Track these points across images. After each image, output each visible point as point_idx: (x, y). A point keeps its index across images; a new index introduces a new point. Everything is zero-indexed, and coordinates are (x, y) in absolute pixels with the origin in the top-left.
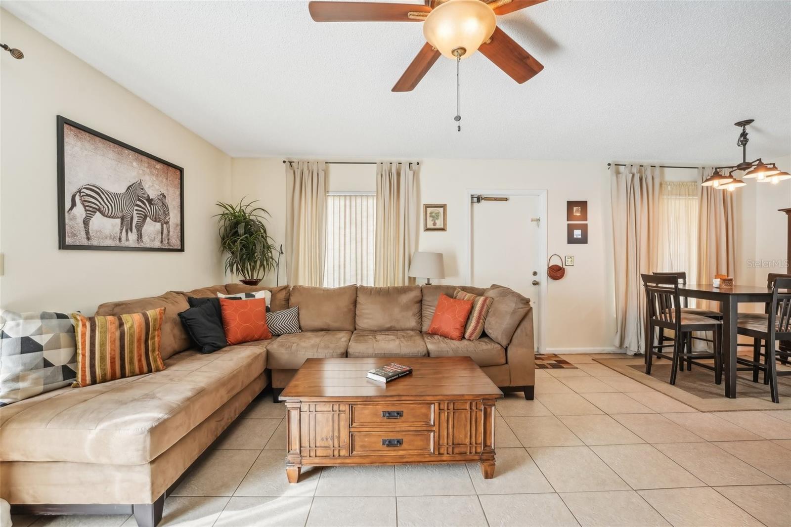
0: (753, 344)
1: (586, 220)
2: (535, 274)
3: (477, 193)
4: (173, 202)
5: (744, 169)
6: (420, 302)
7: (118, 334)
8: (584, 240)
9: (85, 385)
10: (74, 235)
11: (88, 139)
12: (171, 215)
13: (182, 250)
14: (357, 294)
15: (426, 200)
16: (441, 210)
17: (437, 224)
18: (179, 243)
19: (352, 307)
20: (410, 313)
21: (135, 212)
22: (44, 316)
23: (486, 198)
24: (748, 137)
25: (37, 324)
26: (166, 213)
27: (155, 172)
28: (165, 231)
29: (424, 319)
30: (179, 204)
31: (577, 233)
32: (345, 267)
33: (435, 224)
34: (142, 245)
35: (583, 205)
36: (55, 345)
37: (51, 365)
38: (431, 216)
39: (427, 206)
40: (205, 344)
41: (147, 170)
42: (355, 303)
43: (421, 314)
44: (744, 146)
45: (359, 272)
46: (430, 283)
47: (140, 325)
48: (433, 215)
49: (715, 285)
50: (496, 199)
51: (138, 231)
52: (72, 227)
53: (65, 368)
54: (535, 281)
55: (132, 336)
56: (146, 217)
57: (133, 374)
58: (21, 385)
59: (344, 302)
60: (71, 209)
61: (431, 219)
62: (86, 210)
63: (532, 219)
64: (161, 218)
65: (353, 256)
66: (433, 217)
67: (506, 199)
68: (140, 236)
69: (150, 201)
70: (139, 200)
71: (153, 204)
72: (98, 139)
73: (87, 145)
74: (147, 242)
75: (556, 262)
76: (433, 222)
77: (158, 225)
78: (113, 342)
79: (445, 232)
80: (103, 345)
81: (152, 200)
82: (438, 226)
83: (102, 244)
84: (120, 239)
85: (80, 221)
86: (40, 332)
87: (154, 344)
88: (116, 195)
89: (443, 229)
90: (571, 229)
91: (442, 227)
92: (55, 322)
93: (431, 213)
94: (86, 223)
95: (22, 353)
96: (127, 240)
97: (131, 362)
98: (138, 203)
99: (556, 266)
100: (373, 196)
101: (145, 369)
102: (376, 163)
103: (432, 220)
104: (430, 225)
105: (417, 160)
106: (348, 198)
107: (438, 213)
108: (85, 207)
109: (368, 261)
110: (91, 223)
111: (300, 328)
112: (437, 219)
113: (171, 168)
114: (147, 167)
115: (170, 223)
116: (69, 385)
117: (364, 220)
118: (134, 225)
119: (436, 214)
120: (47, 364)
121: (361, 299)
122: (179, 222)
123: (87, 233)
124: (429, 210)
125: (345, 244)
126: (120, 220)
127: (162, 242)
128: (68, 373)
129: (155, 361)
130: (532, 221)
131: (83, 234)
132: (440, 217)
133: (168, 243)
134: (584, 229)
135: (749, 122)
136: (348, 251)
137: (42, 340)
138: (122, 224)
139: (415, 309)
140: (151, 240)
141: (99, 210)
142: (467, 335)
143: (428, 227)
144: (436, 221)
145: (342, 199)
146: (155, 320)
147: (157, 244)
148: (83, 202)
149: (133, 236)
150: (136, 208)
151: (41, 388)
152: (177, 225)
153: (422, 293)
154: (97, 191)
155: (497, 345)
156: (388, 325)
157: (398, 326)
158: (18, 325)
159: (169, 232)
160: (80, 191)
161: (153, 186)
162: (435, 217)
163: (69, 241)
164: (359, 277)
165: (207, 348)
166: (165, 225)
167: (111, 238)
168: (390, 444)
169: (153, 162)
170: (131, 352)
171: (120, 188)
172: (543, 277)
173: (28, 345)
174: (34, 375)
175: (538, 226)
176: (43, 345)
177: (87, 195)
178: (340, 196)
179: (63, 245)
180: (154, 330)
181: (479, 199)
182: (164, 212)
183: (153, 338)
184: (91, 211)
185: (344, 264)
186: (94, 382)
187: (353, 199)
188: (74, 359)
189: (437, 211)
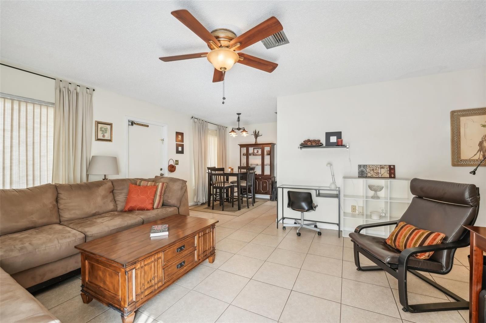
0: (237, 191)
1: (183, 142)
2: (161, 169)
3: (132, 119)
5: (239, 130)
6: (113, 191)
8: (182, 152)
14: (57, 191)
15: (97, 117)
16: (109, 127)
17: (106, 136)
20: (108, 200)
23: (137, 123)
24: (240, 119)
29: (118, 202)
31: (180, 149)
32: (11, 169)
33: (104, 136)
35: (182, 134)
38: (101, 130)
39: (99, 123)
42: (57, 199)
43: (115, 200)
44: (239, 122)
45: (30, 173)
46: (106, 178)
48: (103, 129)
49: (229, 171)
50: (142, 125)
54: (161, 173)
59: (48, 200)
65: (23, 158)
66: (103, 131)
67: (148, 126)
75: (171, 163)
76: (102, 135)
79: (111, 142)
82: (106, 138)
89: (110, 140)
90: (178, 146)
91: (109, 138)
93: (101, 128)
99: (172, 165)
102: (55, 79)
103: (102, 133)
104: (100, 136)
105: (93, 87)
107: (107, 129)
109: (42, 163)
112: (106, 133)
117: (37, 126)
124: (100, 126)
125: (11, 147)
130: (160, 140)
132: (107, 132)
134: (182, 146)
135: (240, 114)
136: (15, 154)
139: (110, 197)
142: (155, 206)
143: (99, 138)
144: (105, 134)
153: (113, 185)
155: (175, 208)
164: (30, 178)
168: (181, 265)
172: (166, 171)
175: (163, 144)
181: (133, 123)
185: (11, 166)
189: (105, 128)
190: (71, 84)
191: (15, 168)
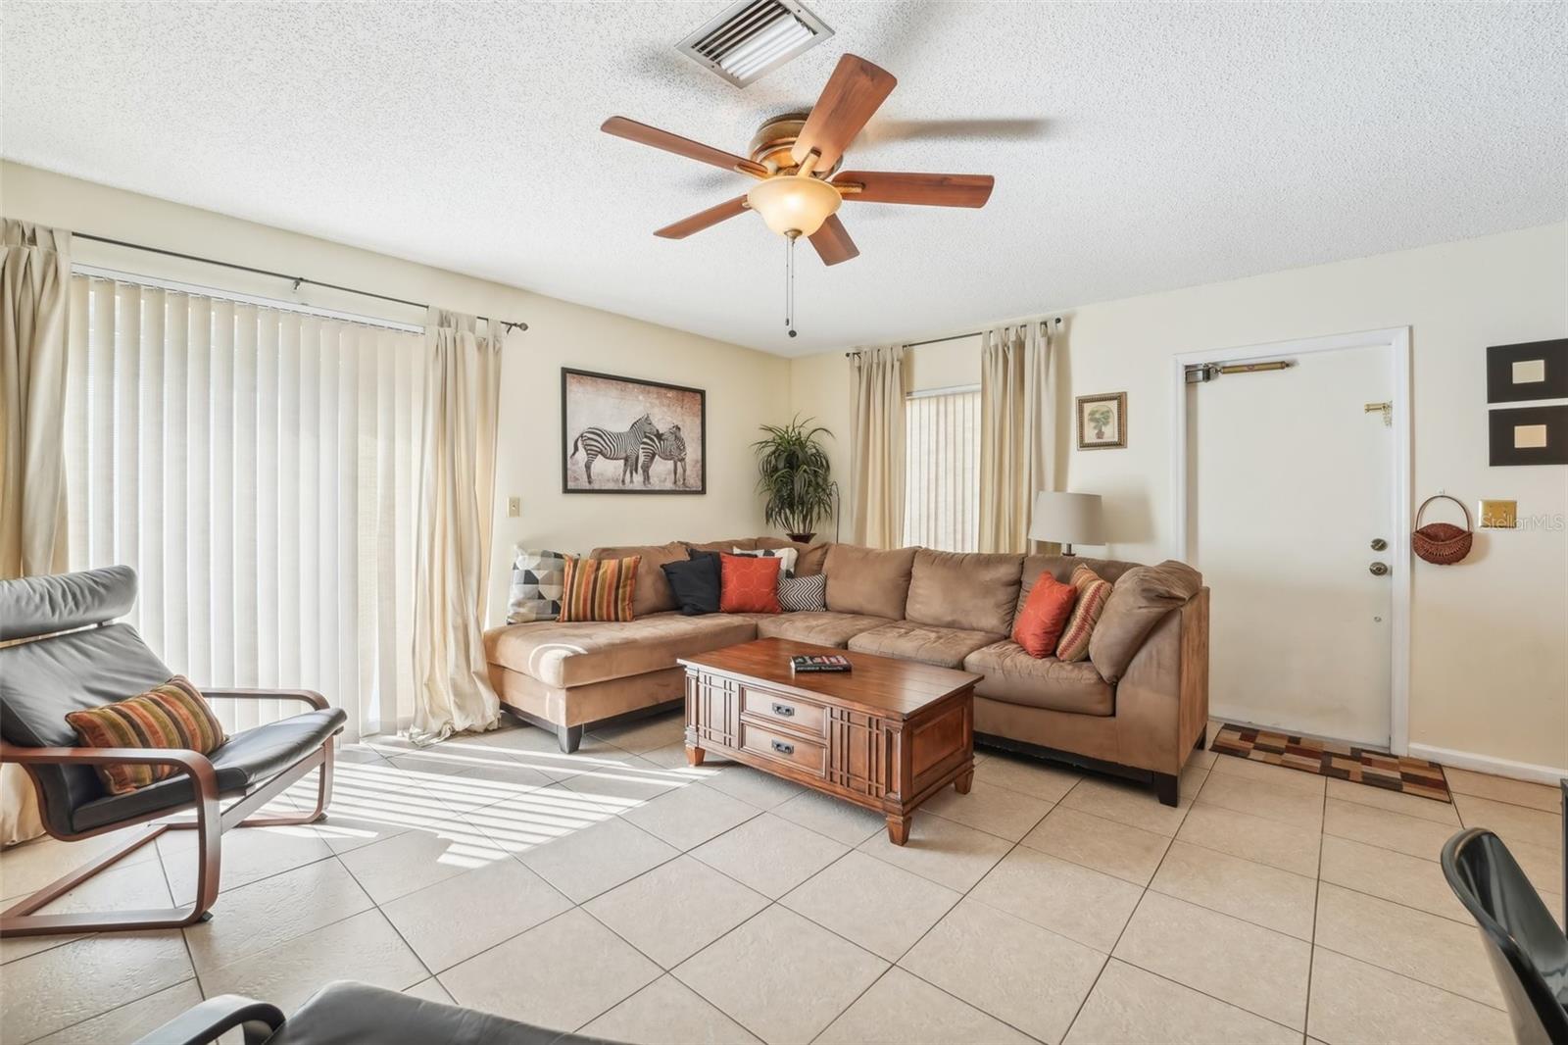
2: (1380, 545)
3: (1201, 359)
4: (690, 435)
6: (1018, 583)
7: (592, 577)
8: (1556, 454)
9: (564, 621)
10: (576, 479)
11: (590, 382)
12: (689, 450)
13: (703, 491)
14: (913, 562)
15: (1079, 388)
16: (1113, 405)
17: (1105, 436)
18: (700, 483)
19: (901, 581)
20: (990, 602)
21: (641, 451)
22: (545, 554)
25: (537, 560)
26: (681, 448)
27: (666, 401)
28: (680, 470)
30: (700, 434)
31: (1531, 436)
32: (936, 519)
33: (1100, 435)
34: (650, 487)
35: (1553, 351)
36: (548, 581)
37: (543, 598)
38: (1091, 420)
39: (1082, 401)
40: (686, 604)
41: (657, 402)
42: (908, 576)
43: (1016, 606)
45: (959, 527)
46: (1073, 552)
47: (613, 571)
48: (1097, 416)
50: (1252, 368)
51: (644, 472)
52: (574, 472)
53: (554, 603)
54: (1379, 564)
55: (604, 580)
56: (654, 455)
57: (602, 620)
58: (522, 610)
59: (889, 572)
60: (574, 454)
61: (1093, 424)
62: (588, 454)
63: (1368, 405)
64: (677, 455)
66: (1097, 420)
67: (1285, 365)
68: (647, 478)
69: (659, 436)
70: (646, 437)
71: (664, 440)
72: (600, 380)
73: (589, 388)
74: (655, 484)
75: (1441, 514)
76: (1096, 431)
77: (670, 464)
78: (587, 584)
79: (1122, 451)
80: (579, 586)
81: (662, 434)
82: (1105, 440)
83: (603, 488)
84: (623, 481)
85: (582, 465)
86: (538, 568)
87: (624, 592)
88: (619, 435)
89: (1119, 444)
90: (1501, 423)
91: (1116, 438)
92: (552, 560)
93: (1092, 413)
94: (588, 467)
95: (525, 583)
96: (632, 481)
97: (600, 608)
98: (645, 440)
99: (1446, 525)
100: (973, 392)
101: (613, 616)
102: (981, 333)
103: (1095, 428)
104: (1090, 436)
105: (1057, 314)
106: (942, 400)
107: (1108, 412)
108: (587, 450)
110: (593, 466)
111: (825, 606)
112: (1106, 424)
113: (687, 393)
114: (657, 398)
115: (687, 460)
116: (554, 619)
118: (640, 465)
119: (1102, 414)
120: (541, 597)
121: (918, 571)
122: (700, 458)
123: (589, 476)
126: (623, 461)
127: (675, 482)
128: (556, 607)
129: (623, 610)
130: (1368, 410)
131: (585, 477)
132: (1110, 420)
133: (684, 483)
134: (1555, 419)
137: (539, 575)
138: (625, 465)
139: (1003, 595)
140: (660, 481)
141: (601, 452)
142: (1059, 651)
143: (1087, 440)
144: (1103, 429)
145: (934, 402)
146: (628, 568)
147: (669, 486)
148: (585, 446)
149: (638, 478)
150: (642, 446)
151: (534, 616)
152: (697, 462)
153: (1023, 568)
154: (598, 433)
156: (949, 618)
157: (965, 621)
158: (524, 559)
159: (685, 471)
160: (582, 436)
161: (664, 418)
162: (1101, 421)
163: (571, 485)
164: (959, 536)
165: (686, 608)
166: (679, 463)
167: (613, 480)
168: (779, 748)
169: (663, 391)
170: (601, 597)
171: (623, 427)
172: (1399, 554)
173: (529, 578)
174: (530, 604)
176: (539, 578)
177: (589, 439)
178: (929, 397)
179: (566, 490)
180: (626, 578)
181: (1208, 374)
182: (678, 447)
183: (625, 586)
184: (592, 454)
185: (936, 514)
186: (570, 620)
187: (950, 400)
188: (561, 598)
189: (1105, 409)
190: (1025, 326)
191: (941, 517)
